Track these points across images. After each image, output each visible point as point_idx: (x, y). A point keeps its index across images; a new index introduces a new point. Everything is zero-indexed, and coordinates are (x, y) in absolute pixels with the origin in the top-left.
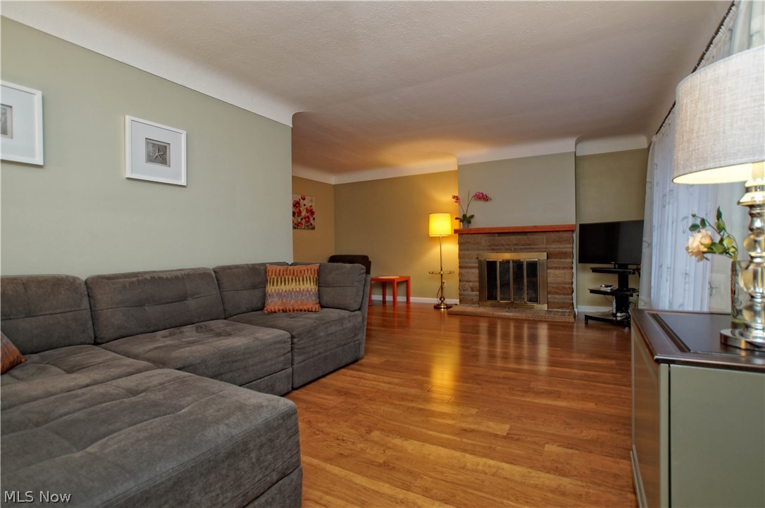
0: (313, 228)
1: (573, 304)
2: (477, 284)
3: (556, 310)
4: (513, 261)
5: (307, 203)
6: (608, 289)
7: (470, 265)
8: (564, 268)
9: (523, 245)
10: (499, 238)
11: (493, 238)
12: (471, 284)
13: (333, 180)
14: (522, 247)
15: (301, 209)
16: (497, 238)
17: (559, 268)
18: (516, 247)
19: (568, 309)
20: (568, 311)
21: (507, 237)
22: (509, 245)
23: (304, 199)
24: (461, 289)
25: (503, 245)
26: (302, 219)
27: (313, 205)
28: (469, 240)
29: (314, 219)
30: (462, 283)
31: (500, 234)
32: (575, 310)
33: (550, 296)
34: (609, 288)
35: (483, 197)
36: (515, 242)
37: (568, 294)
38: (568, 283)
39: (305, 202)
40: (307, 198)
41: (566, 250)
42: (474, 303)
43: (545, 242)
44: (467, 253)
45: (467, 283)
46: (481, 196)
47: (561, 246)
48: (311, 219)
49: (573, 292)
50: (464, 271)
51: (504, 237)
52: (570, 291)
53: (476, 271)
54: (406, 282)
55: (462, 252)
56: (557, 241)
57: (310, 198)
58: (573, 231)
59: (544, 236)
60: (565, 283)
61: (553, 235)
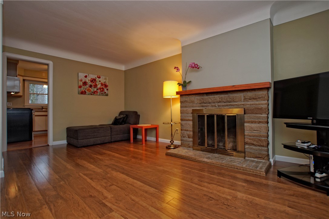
0: (107, 95)
1: (268, 155)
2: (191, 133)
3: (252, 159)
4: (217, 116)
5: (102, 80)
6: (305, 146)
7: (188, 118)
8: (260, 122)
9: (225, 102)
10: (207, 97)
11: (203, 97)
12: (188, 132)
13: (123, 68)
14: (224, 104)
15: (97, 83)
16: (205, 97)
17: (255, 122)
18: (220, 104)
19: (264, 159)
20: (263, 161)
21: (213, 96)
22: (214, 103)
23: (99, 78)
24: (183, 136)
25: (210, 103)
26: (98, 89)
27: (107, 81)
28: (186, 100)
29: (107, 90)
30: (183, 131)
31: (207, 94)
32: (272, 160)
33: (247, 146)
34: (306, 144)
35: (195, 67)
36: (218, 100)
37: (263, 146)
38: (264, 136)
39: (100, 79)
40: (102, 77)
41: (262, 106)
42: (190, 147)
43: (242, 99)
44: (185, 109)
45: (185, 132)
46: (193, 65)
47: (257, 103)
48: (105, 90)
49: (268, 144)
50: (183, 122)
51: (210, 97)
52: (265, 144)
53: (191, 123)
54: (156, 128)
55: (183, 109)
56: (254, 99)
57: (104, 77)
58: (268, 89)
59: (241, 95)
60: (260, 136)
61: (249, 94)
